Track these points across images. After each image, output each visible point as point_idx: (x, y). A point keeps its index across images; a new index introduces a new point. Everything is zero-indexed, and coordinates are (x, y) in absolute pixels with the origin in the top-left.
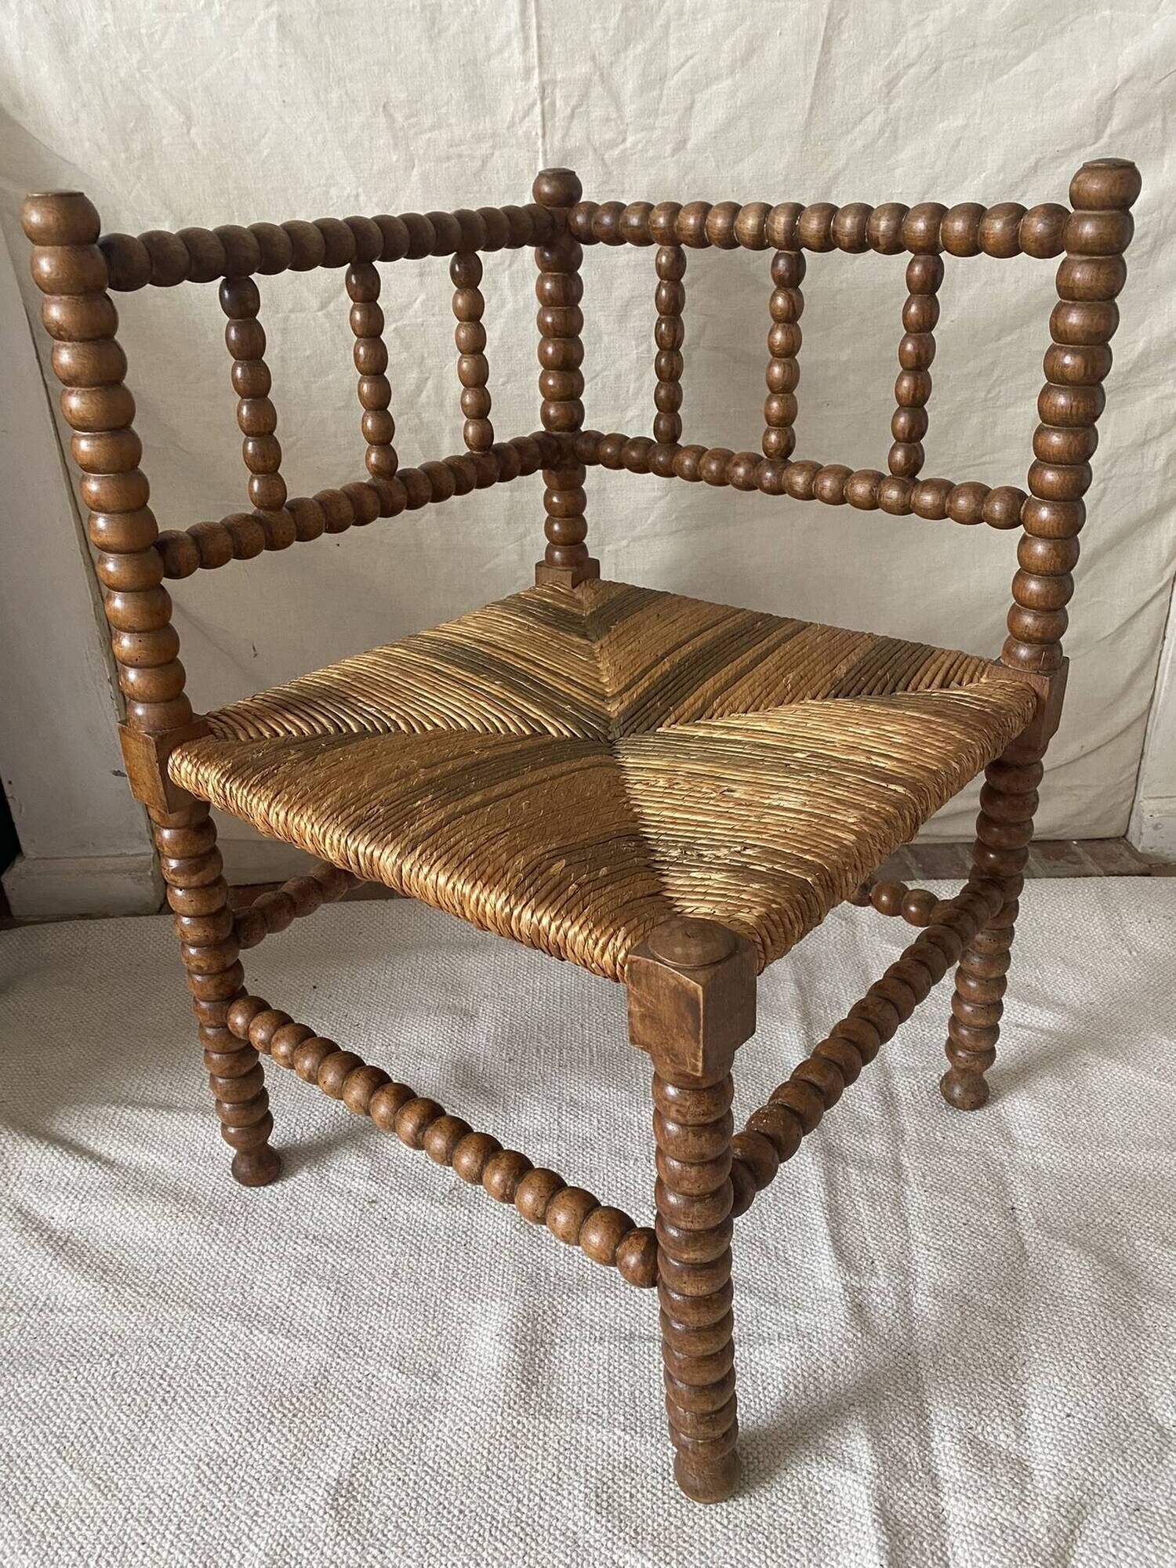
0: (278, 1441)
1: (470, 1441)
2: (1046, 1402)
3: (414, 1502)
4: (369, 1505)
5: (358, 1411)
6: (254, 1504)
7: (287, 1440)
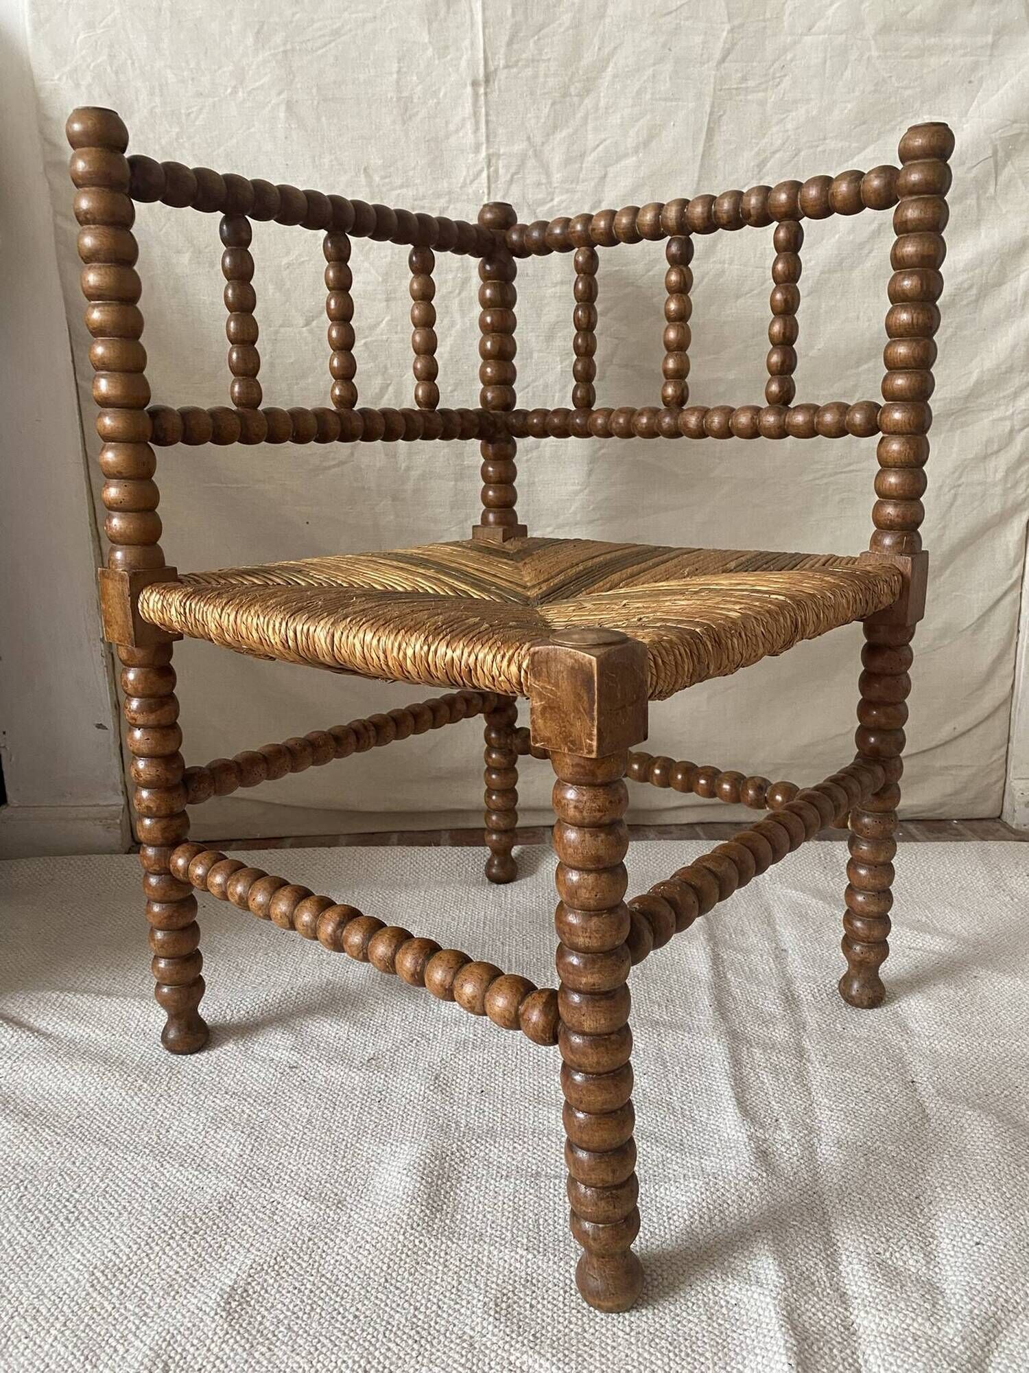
0: (177, 1254)
1: (370, 1257)
2: (954, 1233)
3: (308, 1308)
4: (262, 1309)
5: (259, 1231)
6: (144, 1307)
7: (185, 1253)
